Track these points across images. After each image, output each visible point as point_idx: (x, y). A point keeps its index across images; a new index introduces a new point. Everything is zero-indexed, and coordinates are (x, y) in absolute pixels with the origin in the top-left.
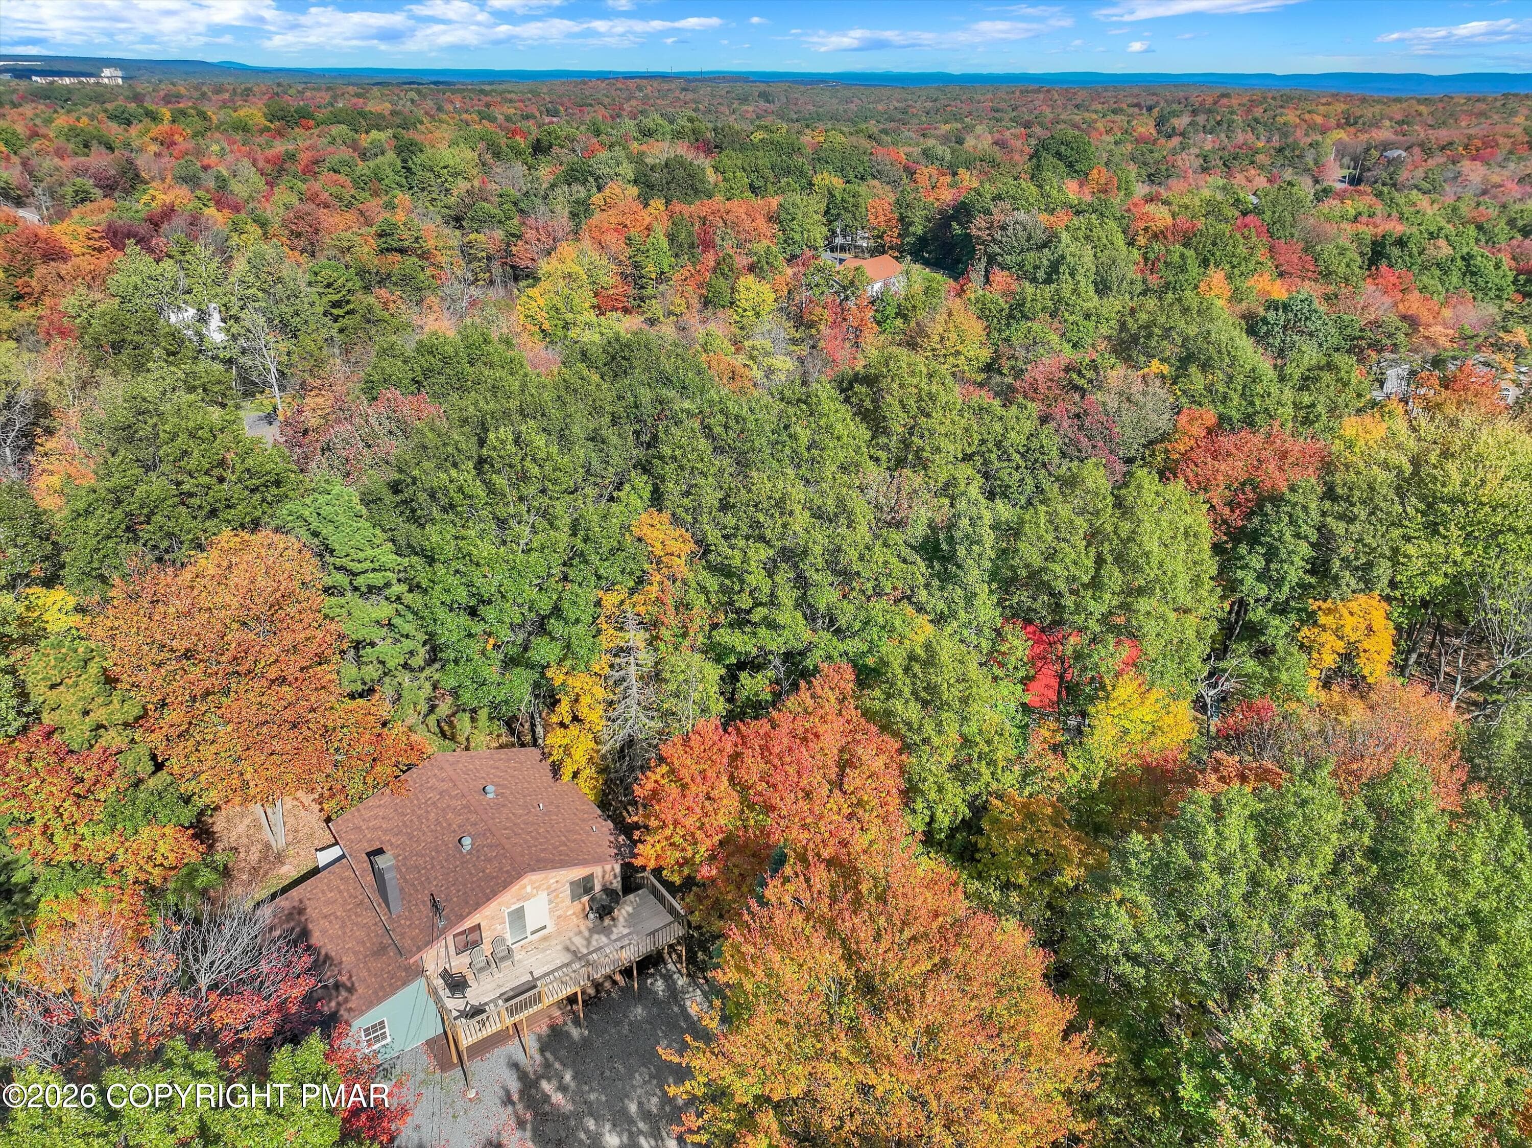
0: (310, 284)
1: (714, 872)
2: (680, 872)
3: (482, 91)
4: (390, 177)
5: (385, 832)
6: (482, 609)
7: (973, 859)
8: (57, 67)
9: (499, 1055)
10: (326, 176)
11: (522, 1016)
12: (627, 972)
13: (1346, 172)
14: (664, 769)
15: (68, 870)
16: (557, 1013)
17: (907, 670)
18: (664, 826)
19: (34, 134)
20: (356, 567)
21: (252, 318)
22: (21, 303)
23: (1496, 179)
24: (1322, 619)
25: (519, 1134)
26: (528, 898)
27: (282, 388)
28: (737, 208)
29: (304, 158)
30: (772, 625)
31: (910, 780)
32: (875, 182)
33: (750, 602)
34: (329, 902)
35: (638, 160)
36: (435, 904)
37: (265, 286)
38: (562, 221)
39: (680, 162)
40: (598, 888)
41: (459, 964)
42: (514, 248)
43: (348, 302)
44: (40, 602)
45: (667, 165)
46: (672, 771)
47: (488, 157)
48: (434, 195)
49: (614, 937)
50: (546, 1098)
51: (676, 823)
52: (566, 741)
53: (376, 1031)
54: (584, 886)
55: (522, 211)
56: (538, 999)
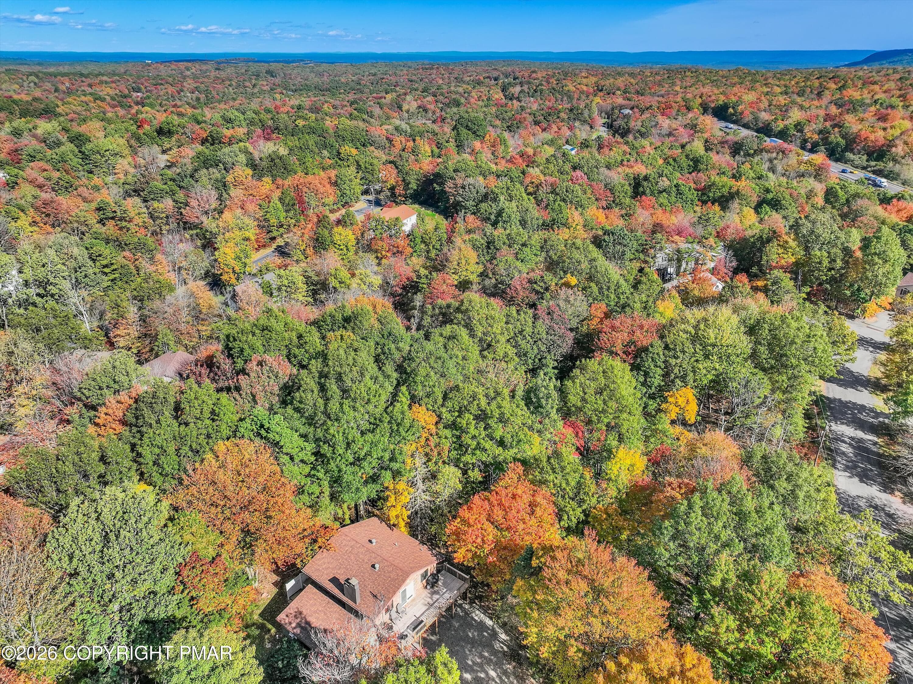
1: (494, 559)
2: (473, 561)
6: (359, 463)
13: (604, 121)
14: (459, 520)
23: (674, 126)
24: (670, 399)
26: (407, 585)
28: (315, 180)
32: (372, 148)
34: (313, 605)
36: (375, 596)
40: (429, 575)
42: (183, 211)
43: (112, 264)
45: (270, 157)
46: (462, 520)
47: (133, 142)
49: (440, 594)
51: (473, 542)
54: (424, 576)
55: (183, 187)
56: (425, 626)
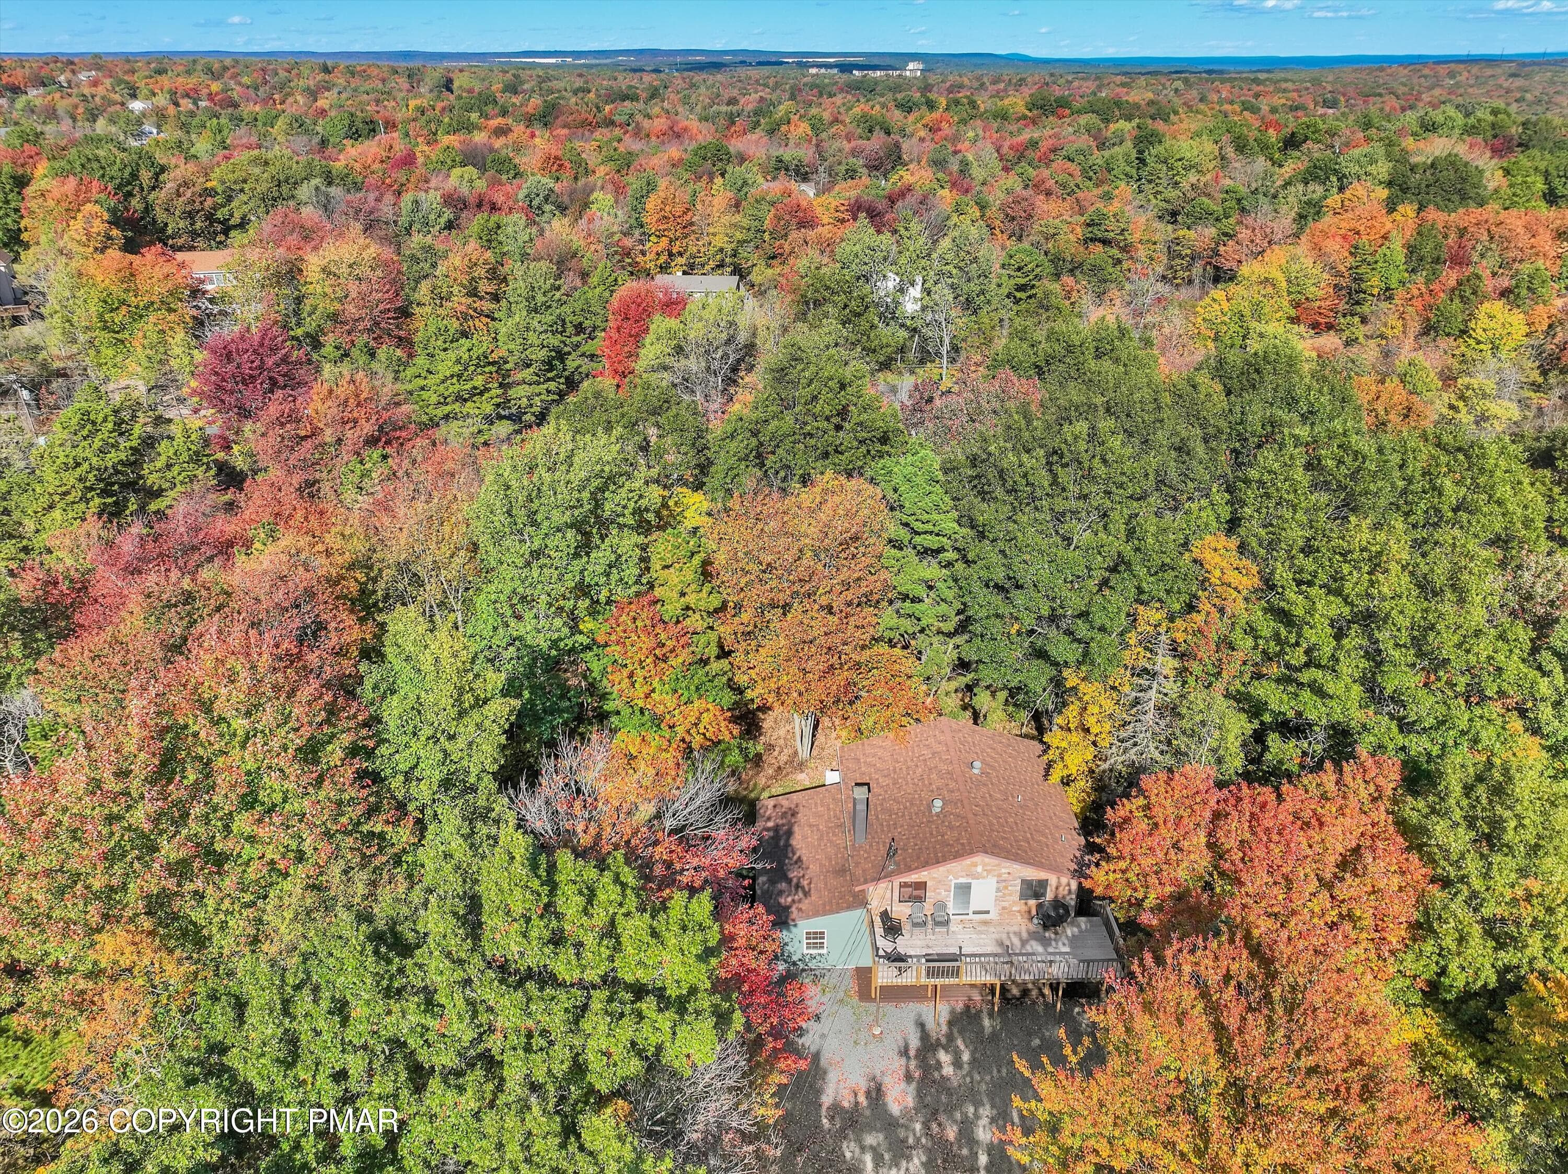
0: (1003, 266)
1: (1155, 922)
2: (1128, 911)
3: (1256, 81)
4: (1121, 166)
5: (877, 771)
6: (1014, 593)
7: (1484, 1039)
8: (876, 61)
9: (911, 1010)
10: (1059, 163)
11: (939, 981)
12: (1054, 987)
14: (1141, 801)
15: (638, 713)
16: (977, 997)
17: (1468, 789)
18: (1121, 858)
19: (836, 120)
20: (918, 526)
21: (943, 293)
22: (774, 262)
25: (903, 1085)
26: (977, 877)
27: (953, 361)
28: (1515, 220)
29: (1044, 146)
30: (1319, 691)
31: (1426, 913)
33: (1304, 659)
34: (818, 815)
35: (1400, 159)
36: (891, 848)
37: (962, 264)
38: (1285, 222)
39: (1452, 161)
40: (1049, 896)
41: (900, 911)
42: (1222, 248)
43: (1033, 287)
44: (685, 501)
45: (1433, 165)
46: (1148, 807)
47: (1230, 151)
48: (1160, 189)
49: (1051, 950)
50: (939, 1066)
51: (1133, 859)
52: (1064, 744)
53: (816, 938)
54: (1034, 890)
55: (1243, 210)
56: (956, 972)
